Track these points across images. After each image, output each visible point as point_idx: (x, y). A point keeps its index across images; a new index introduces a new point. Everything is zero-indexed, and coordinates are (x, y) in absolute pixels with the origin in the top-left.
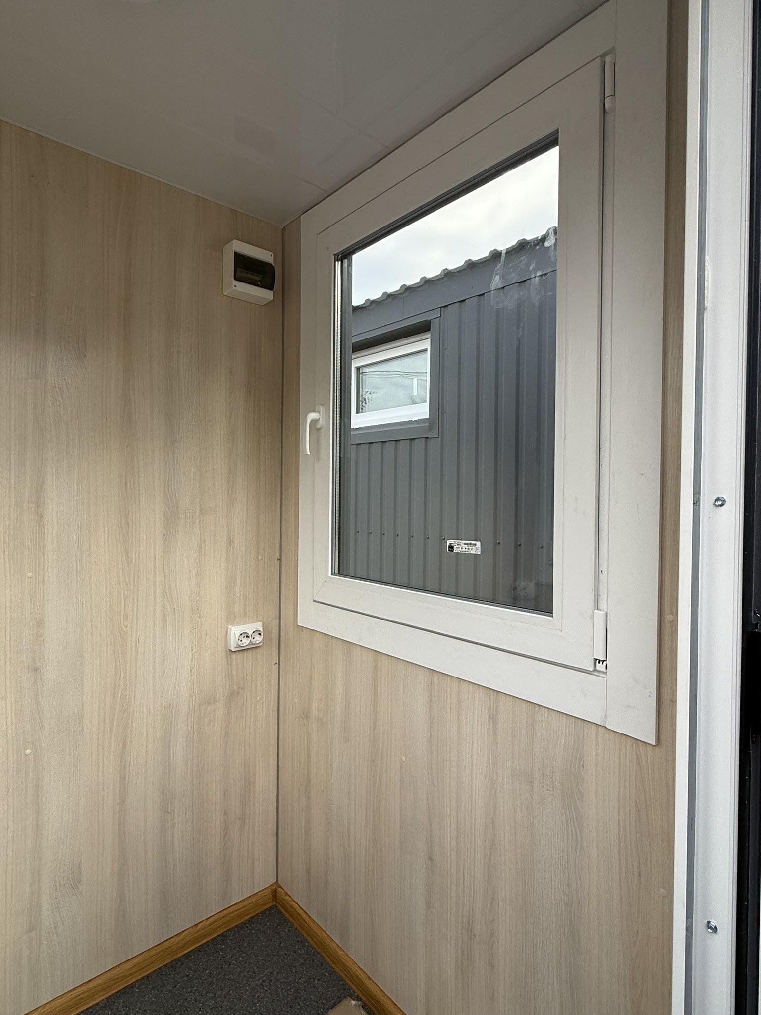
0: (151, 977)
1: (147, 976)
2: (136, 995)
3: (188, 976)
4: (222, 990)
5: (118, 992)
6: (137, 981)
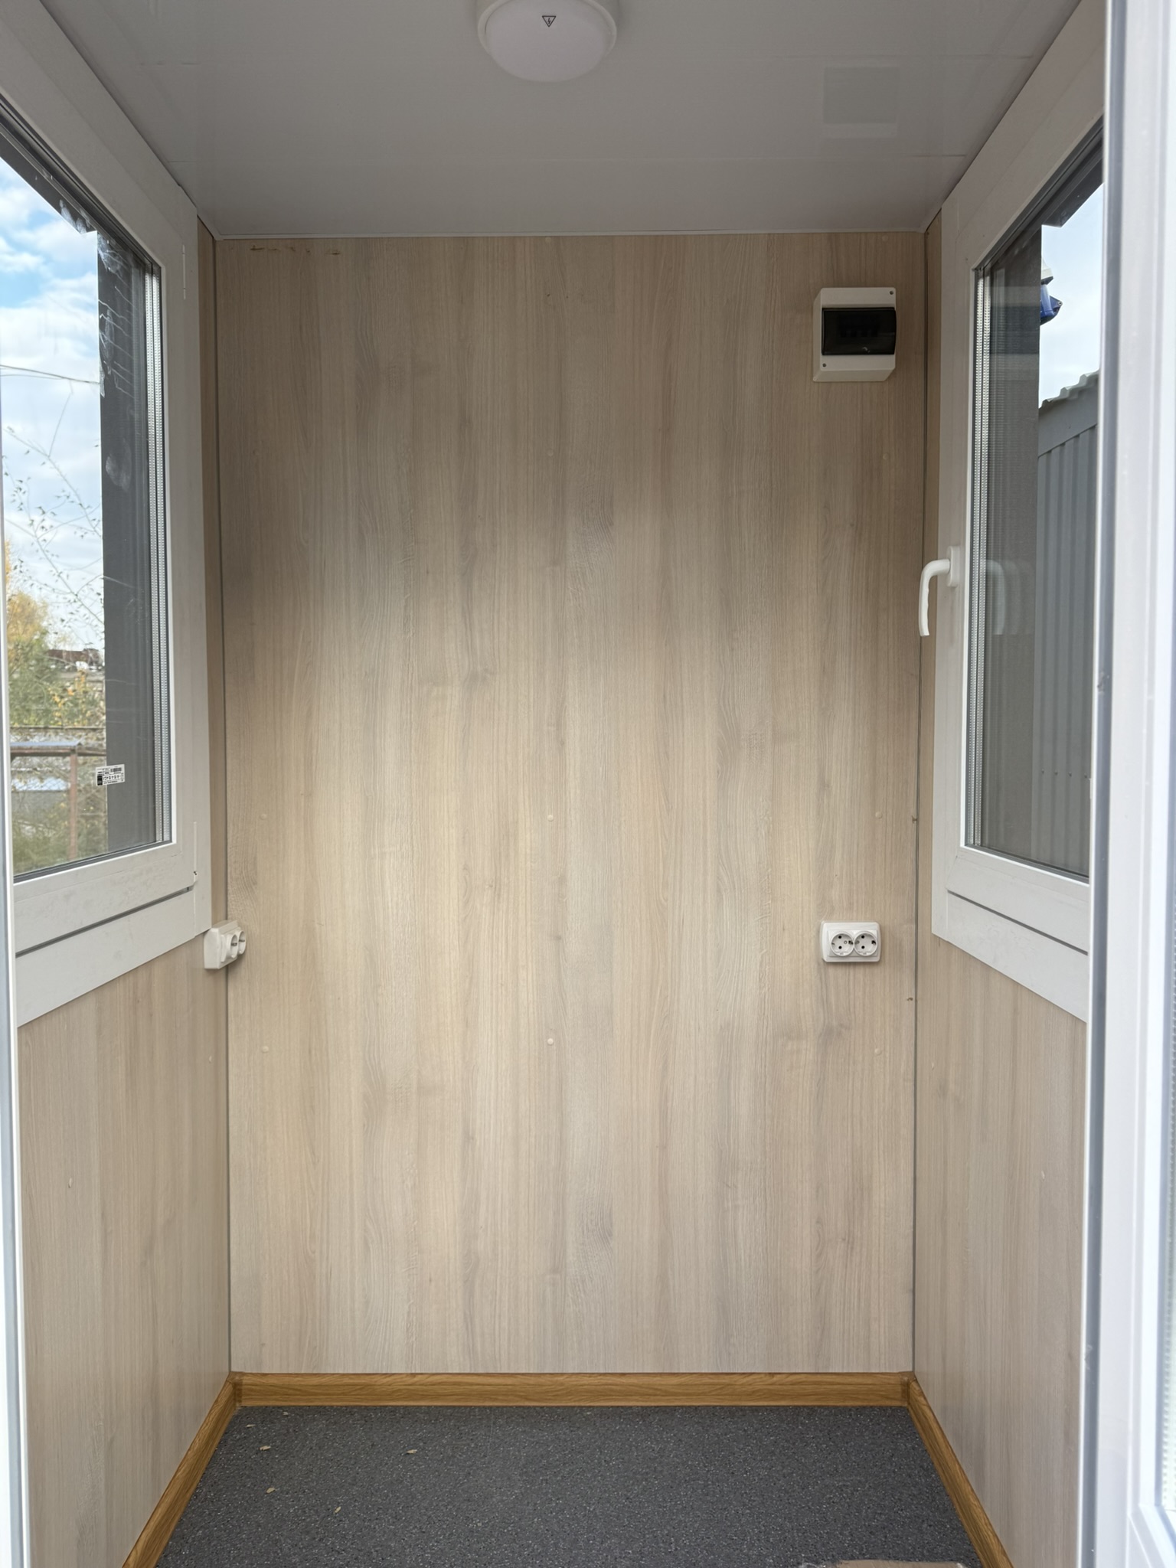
0: (700, 1411)
1: (696, 1408)
2: (676, 1420)
3: (745, 1430)
4: (783, 1467)
5: (658, 1407)
6: (682, 1407)
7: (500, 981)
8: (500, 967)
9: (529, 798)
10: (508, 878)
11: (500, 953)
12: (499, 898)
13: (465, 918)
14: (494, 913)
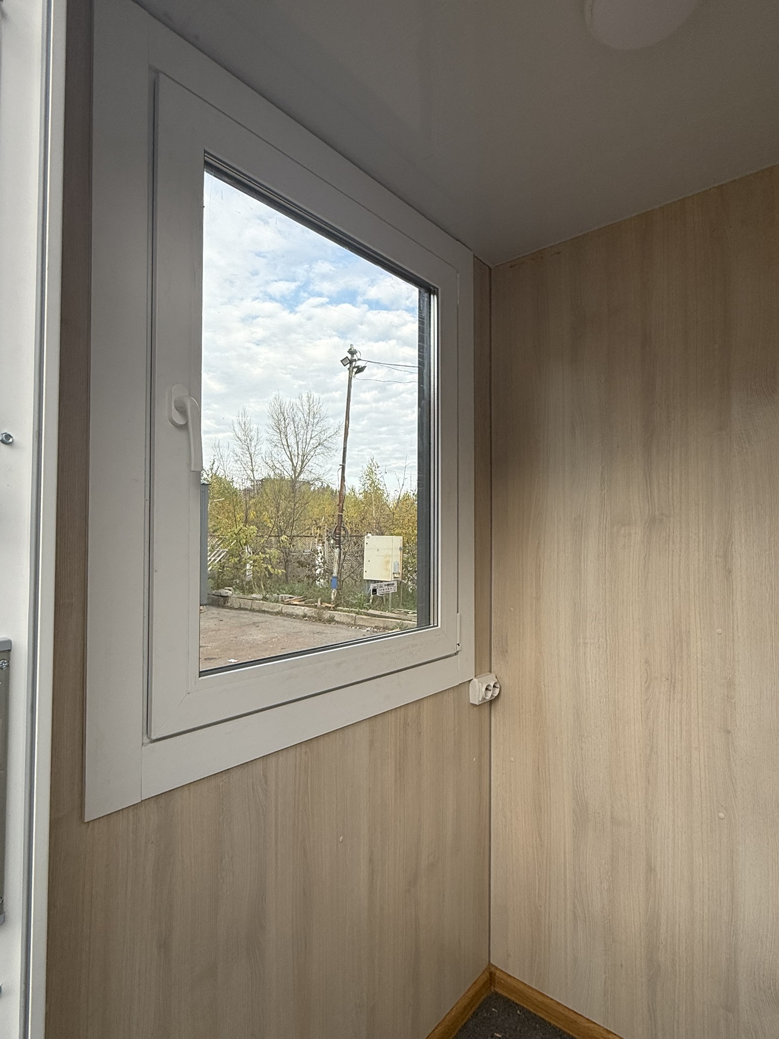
7: (675, 754)
8: (676, 744)
9: (700, 614)
10: (682, 675)
11: (675, 733)
12: (674, 690)
13: (646, 700)
14: (670, 700)
